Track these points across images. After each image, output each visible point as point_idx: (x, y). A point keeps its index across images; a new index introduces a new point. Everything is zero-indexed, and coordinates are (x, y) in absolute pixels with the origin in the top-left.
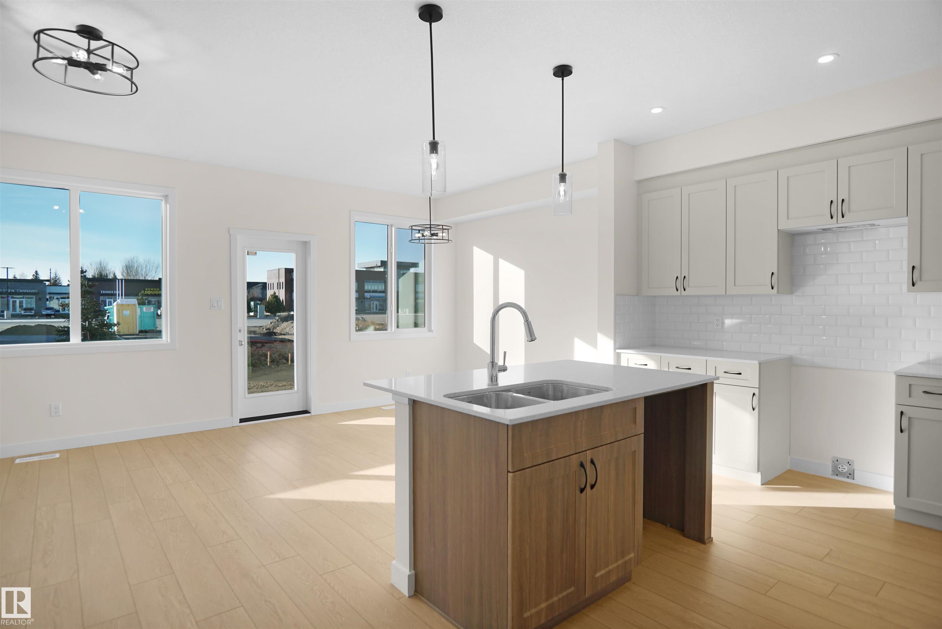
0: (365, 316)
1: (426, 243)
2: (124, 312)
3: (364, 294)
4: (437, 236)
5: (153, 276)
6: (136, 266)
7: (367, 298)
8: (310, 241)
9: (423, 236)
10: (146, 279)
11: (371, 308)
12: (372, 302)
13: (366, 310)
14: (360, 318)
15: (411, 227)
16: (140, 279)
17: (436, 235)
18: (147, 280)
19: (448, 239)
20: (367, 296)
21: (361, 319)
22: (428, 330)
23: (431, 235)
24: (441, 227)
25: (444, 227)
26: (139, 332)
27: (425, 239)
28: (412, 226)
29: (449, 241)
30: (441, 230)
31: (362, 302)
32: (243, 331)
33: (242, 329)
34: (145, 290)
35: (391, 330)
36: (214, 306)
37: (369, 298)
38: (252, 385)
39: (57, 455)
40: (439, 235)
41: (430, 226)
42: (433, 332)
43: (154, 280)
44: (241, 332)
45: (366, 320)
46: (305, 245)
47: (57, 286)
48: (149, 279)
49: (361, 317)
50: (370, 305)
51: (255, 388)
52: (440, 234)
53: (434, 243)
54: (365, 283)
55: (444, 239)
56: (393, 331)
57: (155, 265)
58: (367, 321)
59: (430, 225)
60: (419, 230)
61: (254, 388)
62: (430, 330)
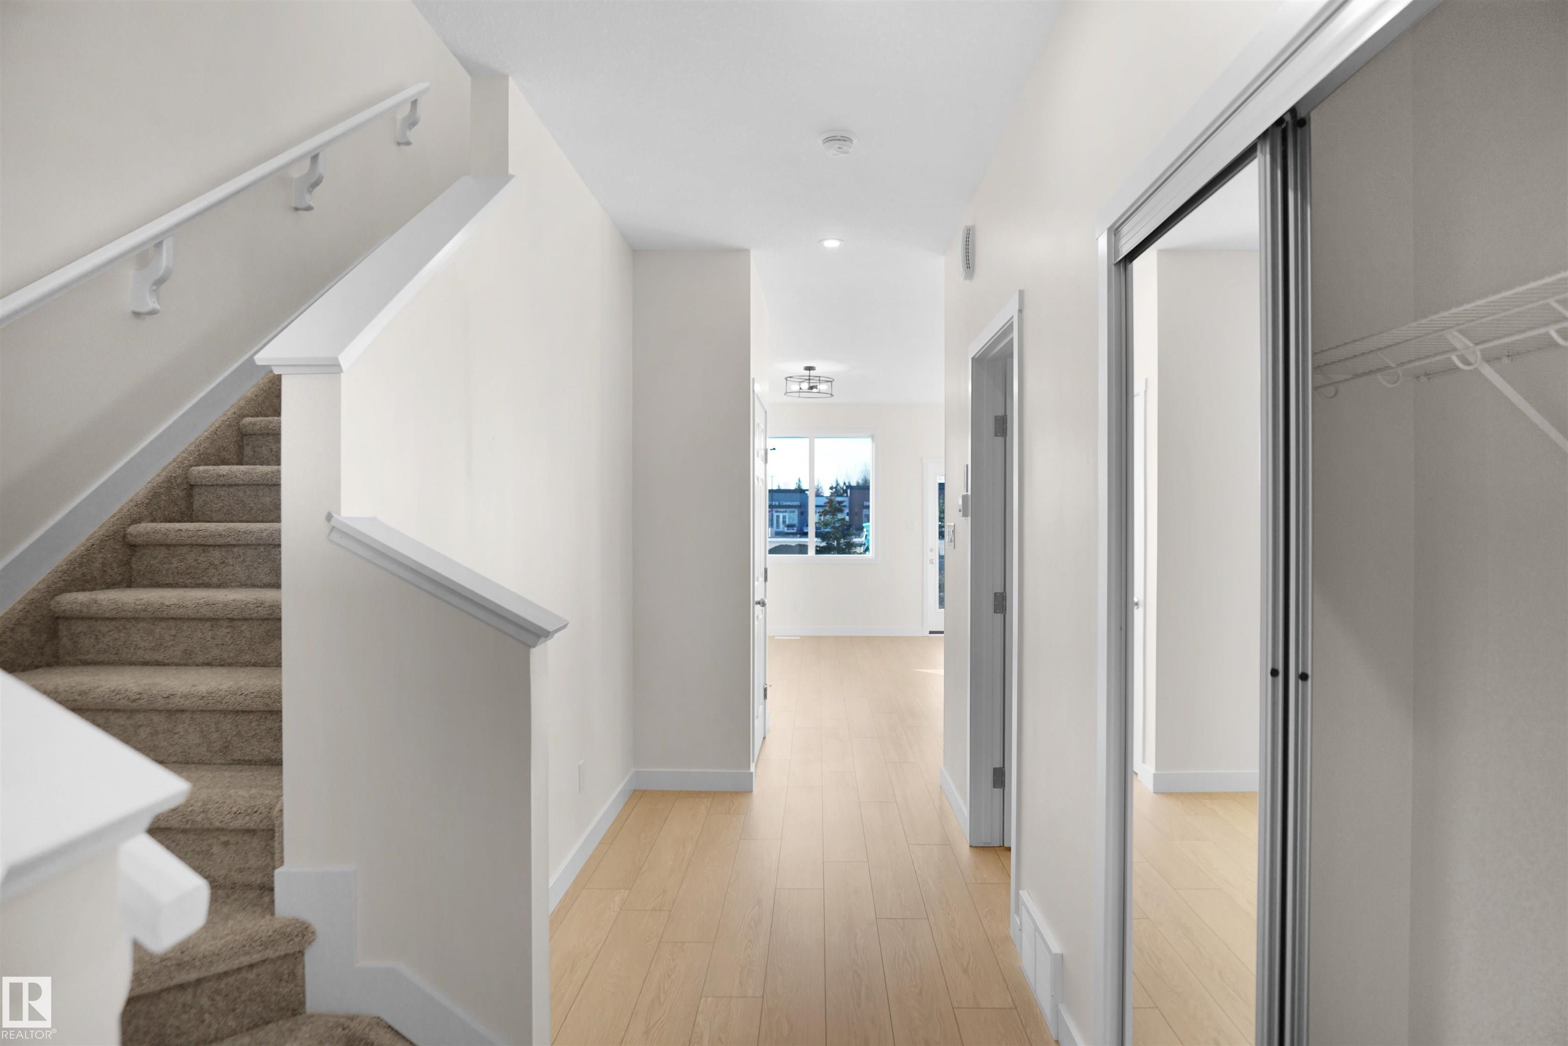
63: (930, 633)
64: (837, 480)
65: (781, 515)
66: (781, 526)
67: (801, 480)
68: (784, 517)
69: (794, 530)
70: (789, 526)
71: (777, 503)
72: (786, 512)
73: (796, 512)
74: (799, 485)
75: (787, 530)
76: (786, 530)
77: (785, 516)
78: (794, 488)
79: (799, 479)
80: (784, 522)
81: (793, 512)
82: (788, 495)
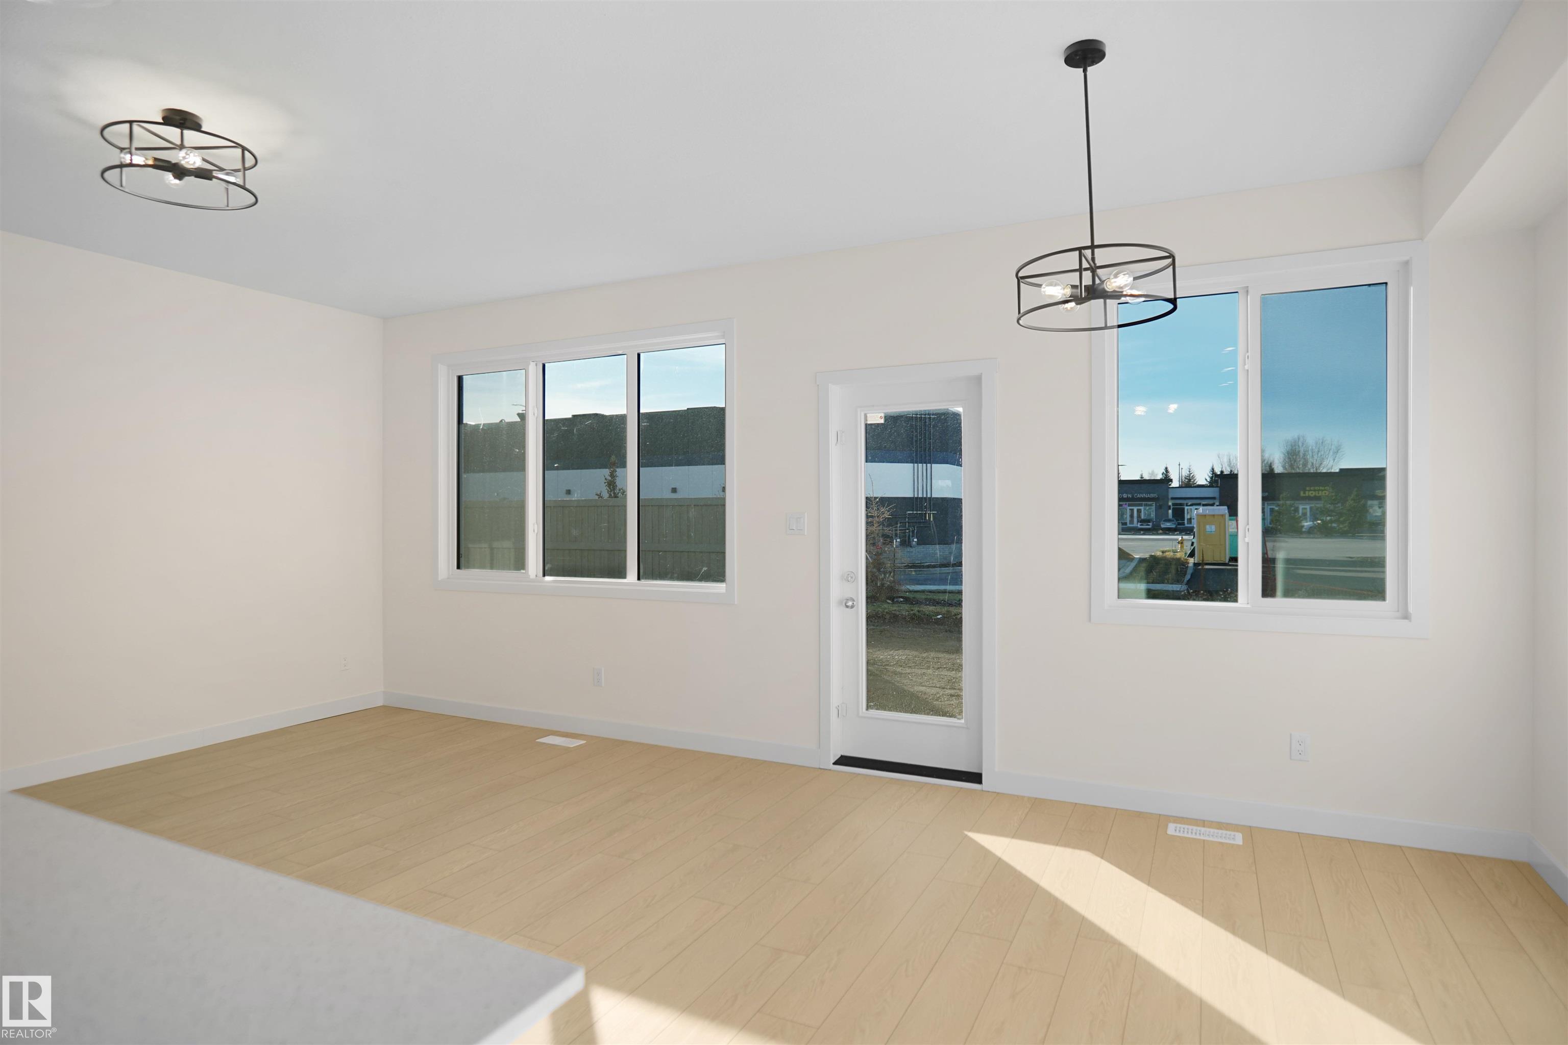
2: (1208, 527)
5: (1329, 466)
6: (1302, 450)
10: (1319, 471)
16: (1310, 472)
18: (1320, 473)
26: (1230, 561)
34: (1305, 491)
43: (1331, 473)
47: (1192, 487)
48: (1324, 471)
57: (1333, 447)
64: (1213, 469)
65: (1135, 509)
66: (1135, 520)
67: (1169, 469)
68: (1139, 511)
69: (1149, 525)
70: (1142, 521)
71: (1130, 496)
72: (1141, 505)
73: (1154, 507)
74: (1166, 475)
75: (1141, 525)
76: (1139, 526)
77: (1140, 509)
78: (1159, 479)
79: (1166, 468)
80: (1139, 516)
81: (1151, 505)
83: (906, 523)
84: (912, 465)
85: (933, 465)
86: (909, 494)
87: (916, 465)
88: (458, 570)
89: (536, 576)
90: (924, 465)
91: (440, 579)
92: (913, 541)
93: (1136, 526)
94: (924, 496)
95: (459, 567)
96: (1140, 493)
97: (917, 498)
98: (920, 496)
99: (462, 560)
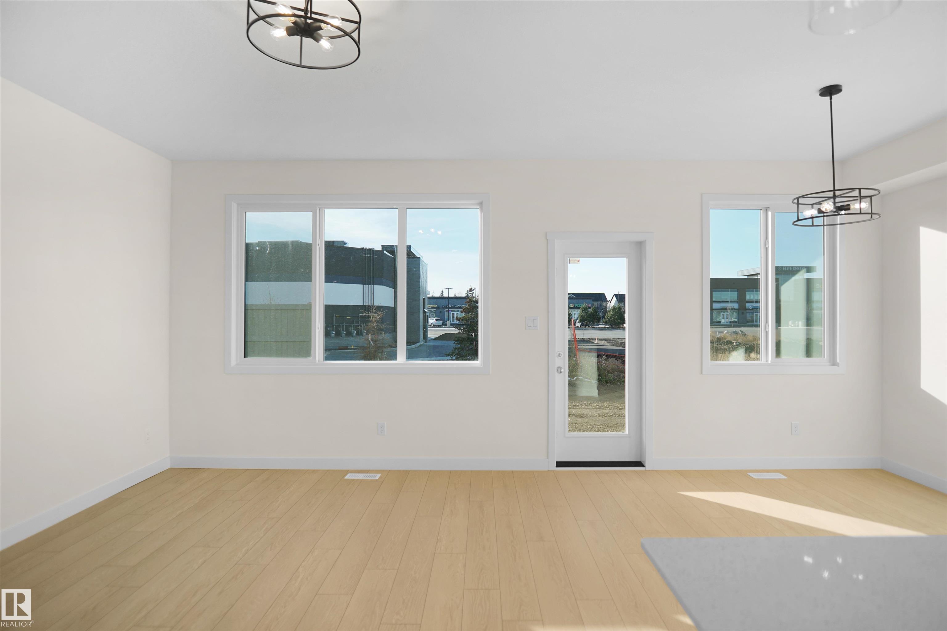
0: (745, 330)
1: (826, 225)
3: (746, 305)
4: (849, 209)
7: (749, 309)
8: (646, 240)
9: (820, 211)
11: (754, 320)
12: (755, 313)
13: (748, 322)
14: (738, 332)
15: (796, 201)
17: (847, 208)
19: (870, 212)
20: (749, 307)
21: (740, 333)
22: (830, 362)
23: (835, 210)
24: (856, 193)
25: (864, 193)
27: (824, 216)
28: (798, 199)
29: (873, 216)
30: (857, 200)
31: (743, 313)
32: (563, 355)
33: (561, 353)
35: (767, 361)
36: (529, 326)
37: (751, 309)
38: (606, 405)
39: (378, 476)
40: (852, 207)
41: (834, 193)
42: (838, 366)
44: (560, 357)
45: (746, 334)
46: (640, 245)
49: (741, 331)
50: (752, 317)
51: (608, 409)
52: (854, 205)
53: (841, 224)
54: (747, 293)
55: (862, 212)
56: (770, 362)
58: (748, 335)
59: (834, 190)
60: (812, 204)
61: (606, 409)
62: (834, 363)
63: (557, 467)
72: (458, 311)
78: (464, 296)
82: (460, 300)
83: (358, 321)
84: (362, 285)
85: (375, 286)
86: (360, 303)
87: (365, 285)
88: (245, 358)
89: (319, 361)
90: (370, 286)
91: (232, 366)
92: (364, 332)
93: (456, 322)
94: (372, 305)
95: (245, 357)
96: (458, 304)
97: (365, 306)
98: (367, 304)
99: (249, 349)
